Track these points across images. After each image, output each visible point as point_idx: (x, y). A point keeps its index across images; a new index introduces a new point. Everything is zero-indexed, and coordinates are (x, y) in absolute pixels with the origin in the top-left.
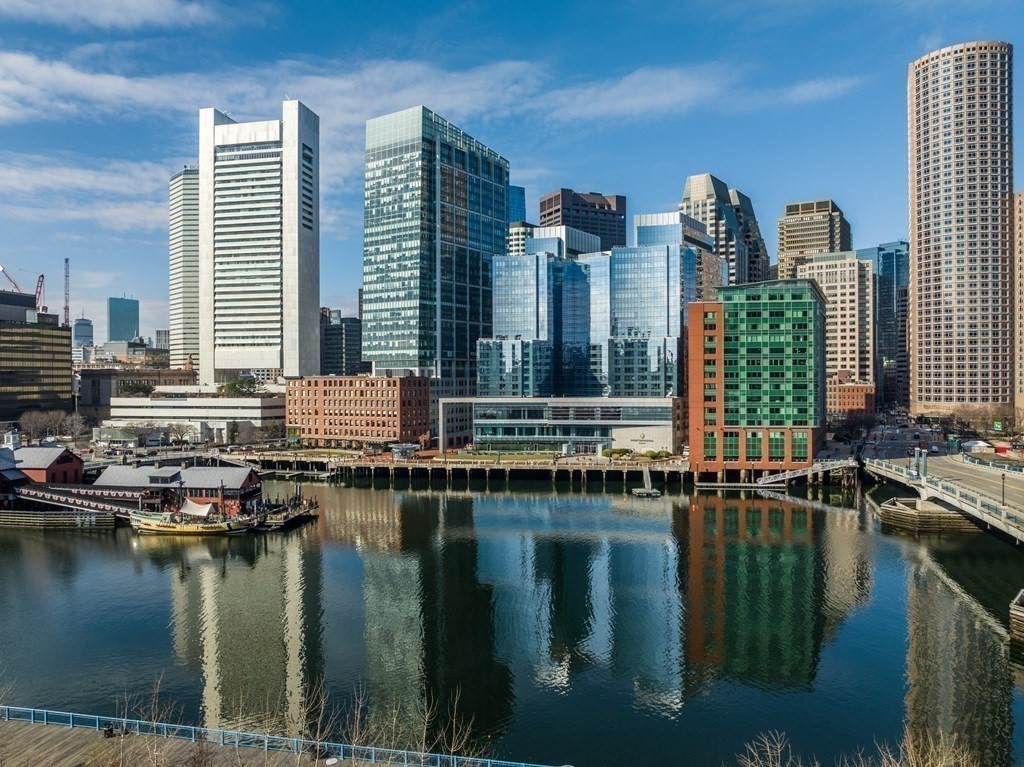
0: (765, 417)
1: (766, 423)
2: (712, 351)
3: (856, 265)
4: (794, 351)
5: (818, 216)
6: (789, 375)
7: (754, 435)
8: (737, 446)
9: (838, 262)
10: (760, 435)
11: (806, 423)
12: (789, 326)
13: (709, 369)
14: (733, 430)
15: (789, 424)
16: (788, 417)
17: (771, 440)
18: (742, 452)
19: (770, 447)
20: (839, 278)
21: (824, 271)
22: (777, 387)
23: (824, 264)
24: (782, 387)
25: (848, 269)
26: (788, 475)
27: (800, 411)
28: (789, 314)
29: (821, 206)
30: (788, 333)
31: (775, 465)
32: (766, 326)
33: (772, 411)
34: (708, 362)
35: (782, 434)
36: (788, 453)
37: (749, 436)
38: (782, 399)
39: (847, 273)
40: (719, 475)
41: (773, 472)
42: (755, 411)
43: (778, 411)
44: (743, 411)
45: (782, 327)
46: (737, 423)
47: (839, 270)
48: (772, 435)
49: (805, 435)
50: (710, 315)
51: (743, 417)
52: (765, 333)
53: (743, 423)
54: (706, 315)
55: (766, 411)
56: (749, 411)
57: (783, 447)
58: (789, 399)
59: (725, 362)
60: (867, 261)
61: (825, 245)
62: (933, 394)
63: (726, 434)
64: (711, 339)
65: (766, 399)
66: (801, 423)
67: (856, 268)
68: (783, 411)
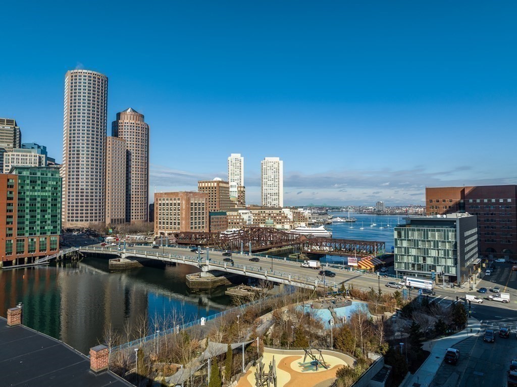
0: (38, 231)
1: (38, 234)
2: (11, 199)
3: (38, 156)
4: (52, 200)
5: (8, 127)
6: (49, 211)
7: (32, 240)
8: (23, 246)
9: (28, 154)
10: (35, 240)
11: (56, 233)
12: (50, 189)
13: (9, 208)
14: (22, 238)
15: (49, 233)
16: (49, 230)
17: (40, 242)
18: (26, 249)
19: (40, 245)
20: (28, 162)
21: (20, 157)
22: (44, 216)
24: (46, 217)
25: (33, 158)
26: (47, 258)
27: (54, 227)
29: (10, 122)
30: (49, 191)
31: (42, 253)
32: (39, 188)
33: (41, 228)
34: (9, 205)
35: (46, 238)
36: (48, 247)
37: (30, 240)
38: (46, 222)
39: (33, 160)
40: (14, 262)
41: (41, 257)
42: (33, 228)
43: (44, 228)
44: (27, 229)
45: (47, 188)
46: (24, 235)
47: (28, 158)
48: (41, 240)
49: (56, 238)
50: (11, 181)
51: (27, 231)
52: (39, 191)
53: (27, 235)
54: (8, 180)
55: (39, 228)
56: (30, 228)
57: (46, 244)
58: (49, 222)
59: (18, 204)
60: (42, 155)
61: (10, 142)
62: (74, 219)
63: (18, 241)
64: (11, 193)
65: (38, 222)
66: (54, 233)
67: (38, 158)
68: (46, 228)
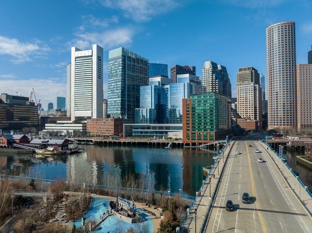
0: (202, 129)
1: (203, 130)
2: (189, 111)
3: (253, 86)
4: (210, 111)
5: (248, 72)
6: (209, 117)
7: (199, 133)
8: (195, 136)
9: (248, 86)
10: (201, 134)
11: (213, 130)
12: (209, 105)
13: (188, 116)
14: (194, 132)
15: (209, 131)
16: (208, 129)
17: (204, 135)
18: (196, 138)
19: (204, 137)
20: (248, 90)
21: (244, 88)
22: (206, 121)
23: (244, 86)
24: (207, 121)
25: (251, 87)
26: (208, 144)
27: (212, 127)
28: (208, 101)
30: (208, 106)
31: (205, 141)
32: (202, 105)
33: (204, 127)
34: (187, 114)
35: (207, 133)
36: (208, 138)
37: (198, 134)
38: (207, 124)
39: (251, 88)
40: (191, 144)
41: (204, 143)
42: (200, 127)
43: (206, 127)
44: (197, 127)
45: (207, 105)
46: (195, 130)
47: (248, 88)
48: (204, 134)
49: (213, 133)
50: (188, 102)
51: (196, 129)
52: (202, 106)
53: (197, 130)
54: (187, 102)
55: (203, 127)
56: (198, 127)
57: (207, 137)
58: (209, 124)
59: (192, 114)
60: (256, 85)
61: (249, 80)
62: (273, 124)
63: (192, 133)
64: (188, 108)
65: (203, 124)
66: (212, 130)
67: (253, 87)
68: (207, 127)
